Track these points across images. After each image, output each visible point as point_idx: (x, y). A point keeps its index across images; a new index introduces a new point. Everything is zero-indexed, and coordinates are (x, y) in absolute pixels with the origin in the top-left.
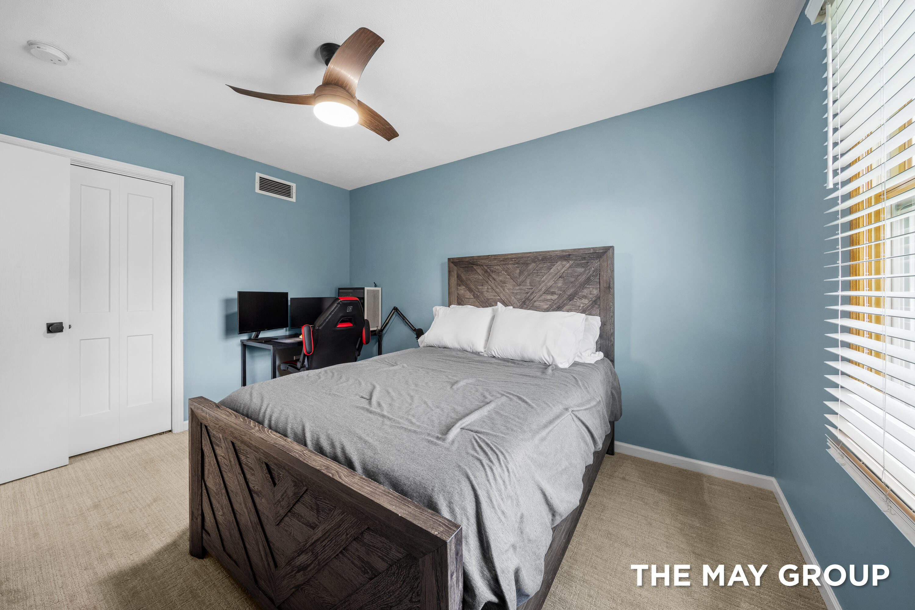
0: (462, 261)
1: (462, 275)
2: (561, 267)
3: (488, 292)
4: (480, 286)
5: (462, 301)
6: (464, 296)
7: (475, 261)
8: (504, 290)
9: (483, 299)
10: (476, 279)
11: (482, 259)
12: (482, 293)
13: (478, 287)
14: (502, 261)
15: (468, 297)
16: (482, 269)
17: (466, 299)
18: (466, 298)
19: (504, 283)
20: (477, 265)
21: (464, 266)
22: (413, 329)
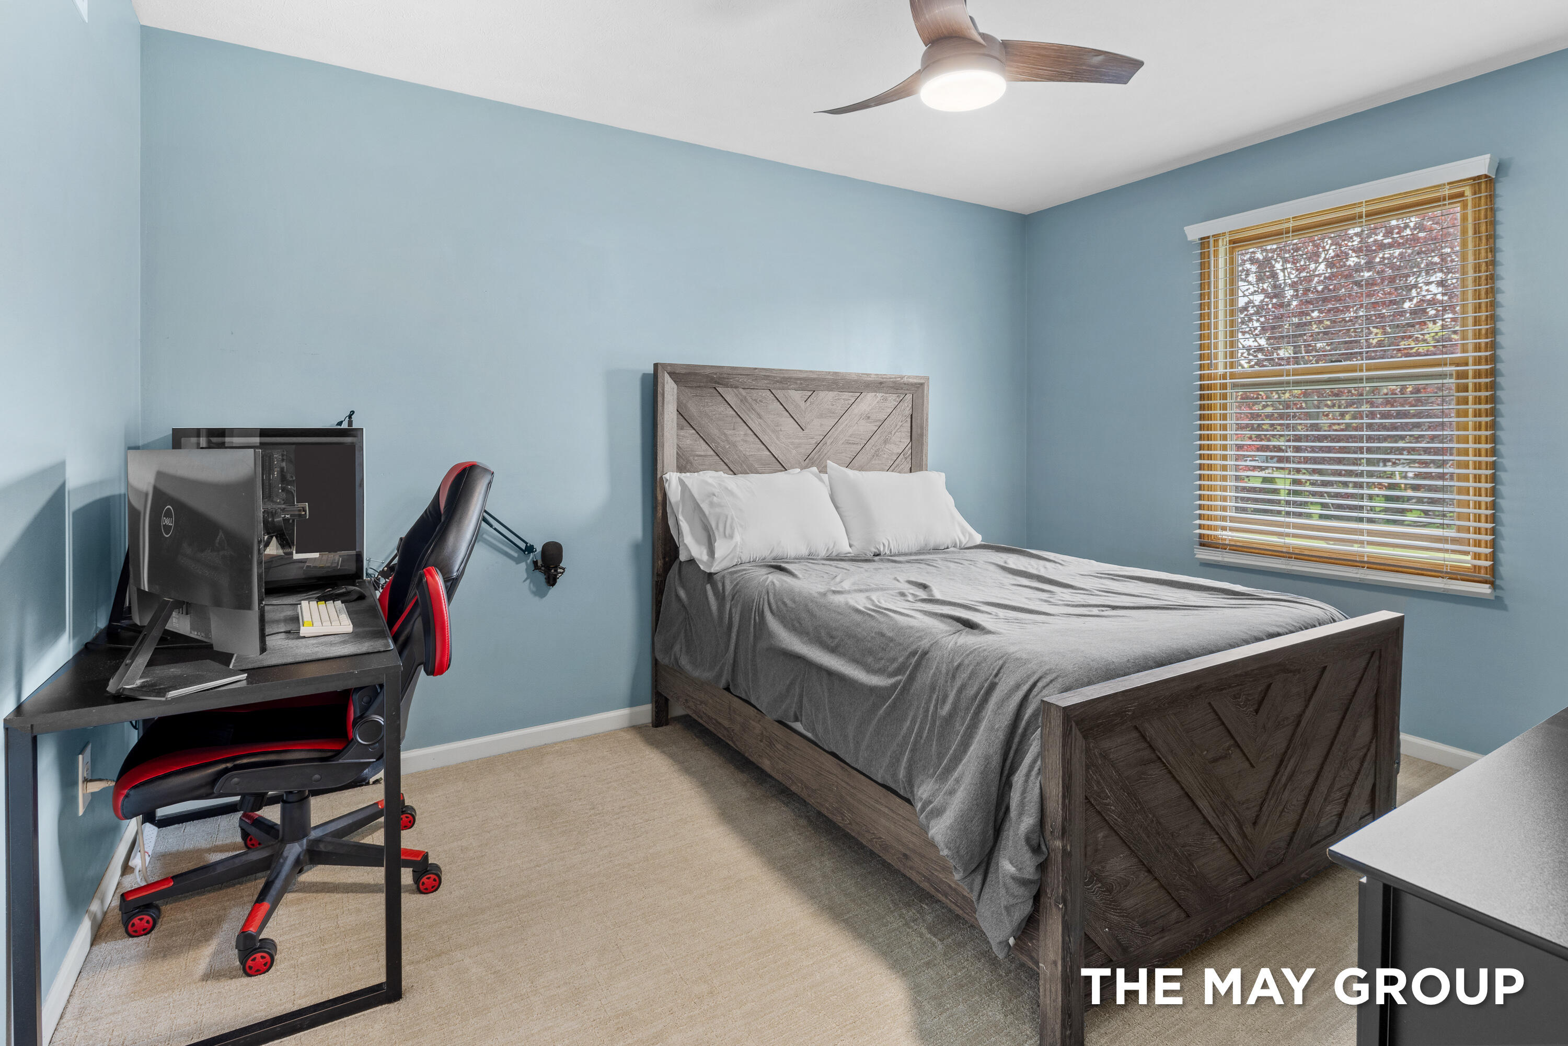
0: (696, 374)
1: (689, 405)
2: (870, 401)
3: (746, 441)
4: (730, 429)
5: (688, 462)
6: (692, 451)
7: (725, 376)
8: (778, 438)
9: (736, 457)
10: (720, 414)
11: (741, 375)
12: (734, 445)
13: (725, 431)
14: (778, 381)
15: (702, 453)
16: (736, 395)
17: (696, 458)
18: (698, 456)
19: (777, 426)
20: (726, 385)
21: (695, 384)
22: (523, 546)
